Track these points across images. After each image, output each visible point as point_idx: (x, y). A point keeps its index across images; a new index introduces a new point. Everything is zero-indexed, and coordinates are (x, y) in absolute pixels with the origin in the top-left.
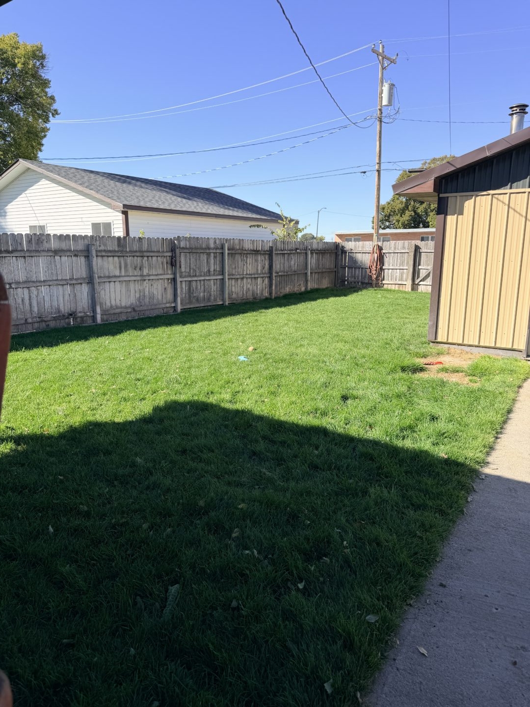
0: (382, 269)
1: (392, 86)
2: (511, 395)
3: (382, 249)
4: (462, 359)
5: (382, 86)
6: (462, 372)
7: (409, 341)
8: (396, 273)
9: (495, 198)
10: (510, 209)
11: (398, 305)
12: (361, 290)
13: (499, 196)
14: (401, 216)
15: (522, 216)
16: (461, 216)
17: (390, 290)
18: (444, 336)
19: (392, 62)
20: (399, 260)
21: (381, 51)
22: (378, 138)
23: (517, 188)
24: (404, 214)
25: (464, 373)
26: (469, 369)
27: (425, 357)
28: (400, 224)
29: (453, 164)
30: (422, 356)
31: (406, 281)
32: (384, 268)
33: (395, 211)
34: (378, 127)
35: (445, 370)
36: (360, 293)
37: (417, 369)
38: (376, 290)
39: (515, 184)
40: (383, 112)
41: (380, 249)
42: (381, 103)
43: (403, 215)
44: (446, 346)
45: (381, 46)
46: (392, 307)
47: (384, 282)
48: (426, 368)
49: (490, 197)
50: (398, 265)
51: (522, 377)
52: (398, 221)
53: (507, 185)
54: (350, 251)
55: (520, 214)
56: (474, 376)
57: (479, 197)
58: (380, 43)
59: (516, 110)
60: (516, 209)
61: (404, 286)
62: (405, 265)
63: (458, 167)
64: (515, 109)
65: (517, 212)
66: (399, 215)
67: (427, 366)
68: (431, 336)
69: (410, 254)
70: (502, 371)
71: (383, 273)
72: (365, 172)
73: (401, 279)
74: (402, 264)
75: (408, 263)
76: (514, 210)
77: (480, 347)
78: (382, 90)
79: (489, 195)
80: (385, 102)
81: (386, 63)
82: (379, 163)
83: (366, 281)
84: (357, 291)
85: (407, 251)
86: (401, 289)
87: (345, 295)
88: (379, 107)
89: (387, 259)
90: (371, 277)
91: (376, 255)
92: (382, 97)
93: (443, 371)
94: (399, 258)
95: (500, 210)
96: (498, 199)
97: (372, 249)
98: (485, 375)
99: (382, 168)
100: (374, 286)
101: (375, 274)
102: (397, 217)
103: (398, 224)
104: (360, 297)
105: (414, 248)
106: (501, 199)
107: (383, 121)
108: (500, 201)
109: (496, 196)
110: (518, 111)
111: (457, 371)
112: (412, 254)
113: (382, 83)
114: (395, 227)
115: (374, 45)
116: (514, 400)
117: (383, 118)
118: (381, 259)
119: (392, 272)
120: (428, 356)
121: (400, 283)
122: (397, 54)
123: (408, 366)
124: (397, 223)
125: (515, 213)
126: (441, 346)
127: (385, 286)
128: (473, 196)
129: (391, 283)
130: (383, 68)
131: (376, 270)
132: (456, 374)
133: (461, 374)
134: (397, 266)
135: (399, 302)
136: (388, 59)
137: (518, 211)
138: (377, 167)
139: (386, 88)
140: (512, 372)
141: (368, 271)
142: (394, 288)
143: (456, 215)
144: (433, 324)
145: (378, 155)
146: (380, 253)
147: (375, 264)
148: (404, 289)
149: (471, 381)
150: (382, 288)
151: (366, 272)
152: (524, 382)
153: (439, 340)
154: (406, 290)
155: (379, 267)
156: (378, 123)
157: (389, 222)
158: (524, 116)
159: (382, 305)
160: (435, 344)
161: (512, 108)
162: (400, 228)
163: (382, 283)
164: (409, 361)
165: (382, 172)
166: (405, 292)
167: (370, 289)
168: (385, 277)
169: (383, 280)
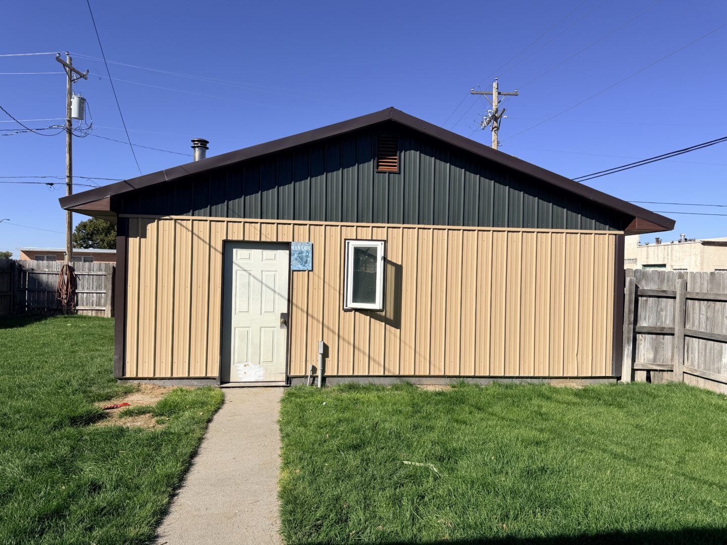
0: (74, 293)
1: (82, 101)
2: (197, 434)
3: (74, 270)
4: (153, 396)
5: (71, 98)
6: (149, 413)
7: (93, 379)
8: (93, 297)
9: (178, 223)
10: (194, 236)
11: (90, 335)
12: (46, 319)
13: (182, 221)
14: (106, 235)
15: (206, 243)
16: (144, 239)
17: (85, 317)
18: (133, 371)
19: (82, 76)
20: (95, 283)
21: (68, 62)
22: (67, 150)
23: (199, 215)
24: (110, 234)
25: (151, 414)
26: (157, 408)
27: (109, 400)
28: (105, 244)
29: (132, 184)
30: (104, 398)
31: (105, 306)
32: (77, 291)
33: (99, 230)
34: (67, 139)
35: (129, 413)
36: (43, 322)
37: (94, 417)
38: (66, 317)
39: (196, 212)
40: (72, 124)
41: (71, 269)
42: (71, 114)
43: (108, 235)
44: (136, 382)
45: (68, 57)
46: (83, 337)
47: (78, 308)
48: (107, 414)
49: (173, 221)
50: (95, 288)
51: (213, 409)
52: (103, 241)
53: (189, 212)
54: (31, 271)
55: (203, 241)
56: (162, 415)
57: (162, 221)
58: (67, 54)
59: (198, 144)
60: (200, 236)
61: (103, 311)
62: (103, 289)
63: (137, 188)
64: (196, 142)
65: (201, 239)
66: (104, 234)
67: (108, 411)
68: (117, 372)
69: (108, 276)
70: (193, 404)
71: (75, 298)
72: (52, 184)
73: (99, 304)
74: (99, 287)
75: (105, 286)
76: (198, 237)
77: (173, 379)
78: (71, 102)
79: (172, 219)
80: (74, 114)
81: (75, 76)
82: (70, 177)
83: (55, 307)
84: (39, 320)
85: (104, 273)
86: (99, 315)
87: (22, 325)
88: (68, 119)
89: (80, 282)
90: (60, 302)
91: (66, 277)
92: (71, 109)
93: (126, 415)
94: (95, 281)
95: (184, 236)
96: (181, 224)
97: (60, 270)
98: (175, 413)
99: (74, 182)
100: (65, 312)
101: (66, 299)
102: (102, 237)
103: (103, 243)
104: (41, 326)
105: (112, 270)
106: (185, 225)
107: (73, 133)
108: (183, 226)
109: (179, 221)
110: (199, 145)
111: (144, 413)
112: (110, 277)
113: (71, 95)
114: (99, 246)
115: (59, 54)
116: (201, 440)
117: (73, 130)
118: (73, 281)
119: (87, 296)
120: (112, 397)
121: (98, 308)
122: (88, 70)
123: (81, 416)
124: (101, 243)
125: (199, 240)
126: (130, 383)
127: (80, 313)
128: (155, 219)
129: (87, 308)
130: (71, 80)
131: (67, 294)
132: (142, 416)
133: (148, 415)
134: (93, 289)
135: (93, 331)
136: (77, 72)
137: (202, 237)
138: (67, 180)
139: (75, 101)
140: (203, 404)
141: (56, 295)
142: (90, 315)
143: (138, 238)
144: (120, 357)
145: (68, 168)
146: (71, 275)
147: (65, 288)
148: (103, 316)
149: (158, 422)
150: (75, 315)
151: (53, 296)
152: (214, 414)
153: (128, 375)
154: (106, 316)
155: (70, 290)
156: (67, 135)
157: (92, 241)
158: (205, 151)
159: (70, 336)
160: (123, 381)
161: (193, 141)
162: (105, 248)
163: (75, 309)
164: (83, 408)
165: (73, 186)
166: (103, 319)
167: (58, 316)
168: (79, 303)
169: (77, 305)
